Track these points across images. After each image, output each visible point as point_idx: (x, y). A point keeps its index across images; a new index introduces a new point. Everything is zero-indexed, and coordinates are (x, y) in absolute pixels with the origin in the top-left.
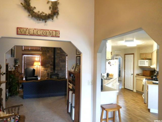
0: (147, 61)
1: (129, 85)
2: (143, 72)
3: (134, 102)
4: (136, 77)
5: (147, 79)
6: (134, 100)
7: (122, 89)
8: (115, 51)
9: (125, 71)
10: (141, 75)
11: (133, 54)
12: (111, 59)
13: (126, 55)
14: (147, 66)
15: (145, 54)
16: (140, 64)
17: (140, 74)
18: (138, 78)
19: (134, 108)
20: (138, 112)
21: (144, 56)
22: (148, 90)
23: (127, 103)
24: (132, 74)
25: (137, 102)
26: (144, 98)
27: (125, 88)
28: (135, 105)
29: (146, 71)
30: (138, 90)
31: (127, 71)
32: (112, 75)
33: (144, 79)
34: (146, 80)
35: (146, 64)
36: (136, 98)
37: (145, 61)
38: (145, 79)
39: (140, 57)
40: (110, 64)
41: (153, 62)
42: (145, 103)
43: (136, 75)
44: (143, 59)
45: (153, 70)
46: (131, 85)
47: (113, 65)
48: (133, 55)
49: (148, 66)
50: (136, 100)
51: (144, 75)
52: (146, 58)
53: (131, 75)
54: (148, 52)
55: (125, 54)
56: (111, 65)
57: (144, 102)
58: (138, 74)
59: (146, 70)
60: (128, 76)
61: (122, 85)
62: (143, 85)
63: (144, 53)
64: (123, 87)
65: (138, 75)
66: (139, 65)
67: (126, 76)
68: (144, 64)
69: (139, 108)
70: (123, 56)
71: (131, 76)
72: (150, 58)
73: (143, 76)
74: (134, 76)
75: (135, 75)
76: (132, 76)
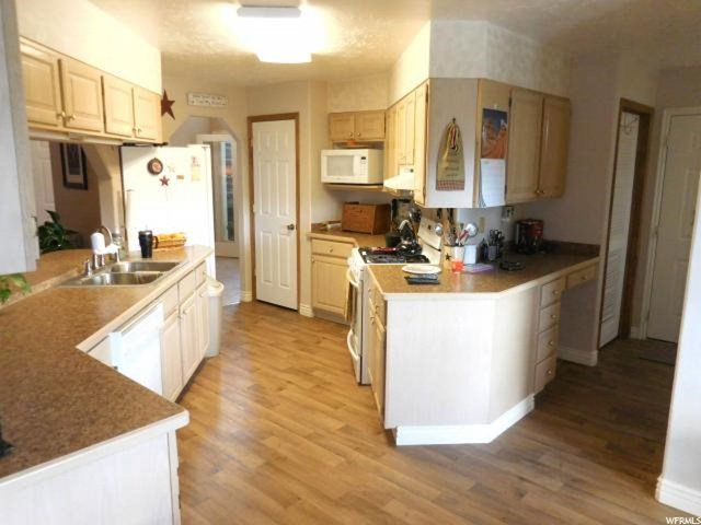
0: (365, 152)
1: (279, 286)
2: (344, 212)
3: (307, 385)
4: (311, 239)
5: (368, 251)
6: (306, 373)
7: (242, 304)
8: (191, 96)
9: (252, 214)
10: (335, 231)
11: (294, 116)
12: (165, 144)
13: (254, 124)
14: (364, 180)
15: (352, 118)
16: (329, 173)
17: (329, 226)
18: (323, 246)
19: (309, 437)
20: (333, 461)
21: (348, 131)
22: (385, 324)
23: (271, 405)
24: (291, 228)
25: (322, 385)
26: (357, 358)
27: (259, 297)
28: (313, 409)
29: (358, 207)
30: (320, 306)
31: (265, 212)
32: (177, 244)
33: (355, 251)
34: (364, 257)
35: (358, 169)
36: (316, 357)
37: (352, 156)
38: (361, 250)
39: (329, 132)
40: (161, 176)
41: (397, 157)
42: (360, 384)
43: (310, 230)
44: (343, 145)
45: (390, 202)
46: (288, 283)
47: (180, 177)
48: (293, 122)
49: (366, 182)
50: (316, 373)
51: (346, 228)
52: (358, 140)
53: (286, 230)
54: (366, 109)
55: (252, 119)
56: (165, 182)
57: (358, 380)
58: (319, 224)
59: (357, 203)
60: (270, 236)
61: (243, 288)
62: (351, 286)
63: (350, 110)
64: (248, 297)
65: (319, 228)
66: (327, 178)
67: (260, 235)
68: (351, 173)
69: (335, 425)
70: (242, 132)
71: (288, 239)
72: (375, 136)
73: (346, 231)
74: (303, 238)
75: (306, 228)
76: (288, 235)
